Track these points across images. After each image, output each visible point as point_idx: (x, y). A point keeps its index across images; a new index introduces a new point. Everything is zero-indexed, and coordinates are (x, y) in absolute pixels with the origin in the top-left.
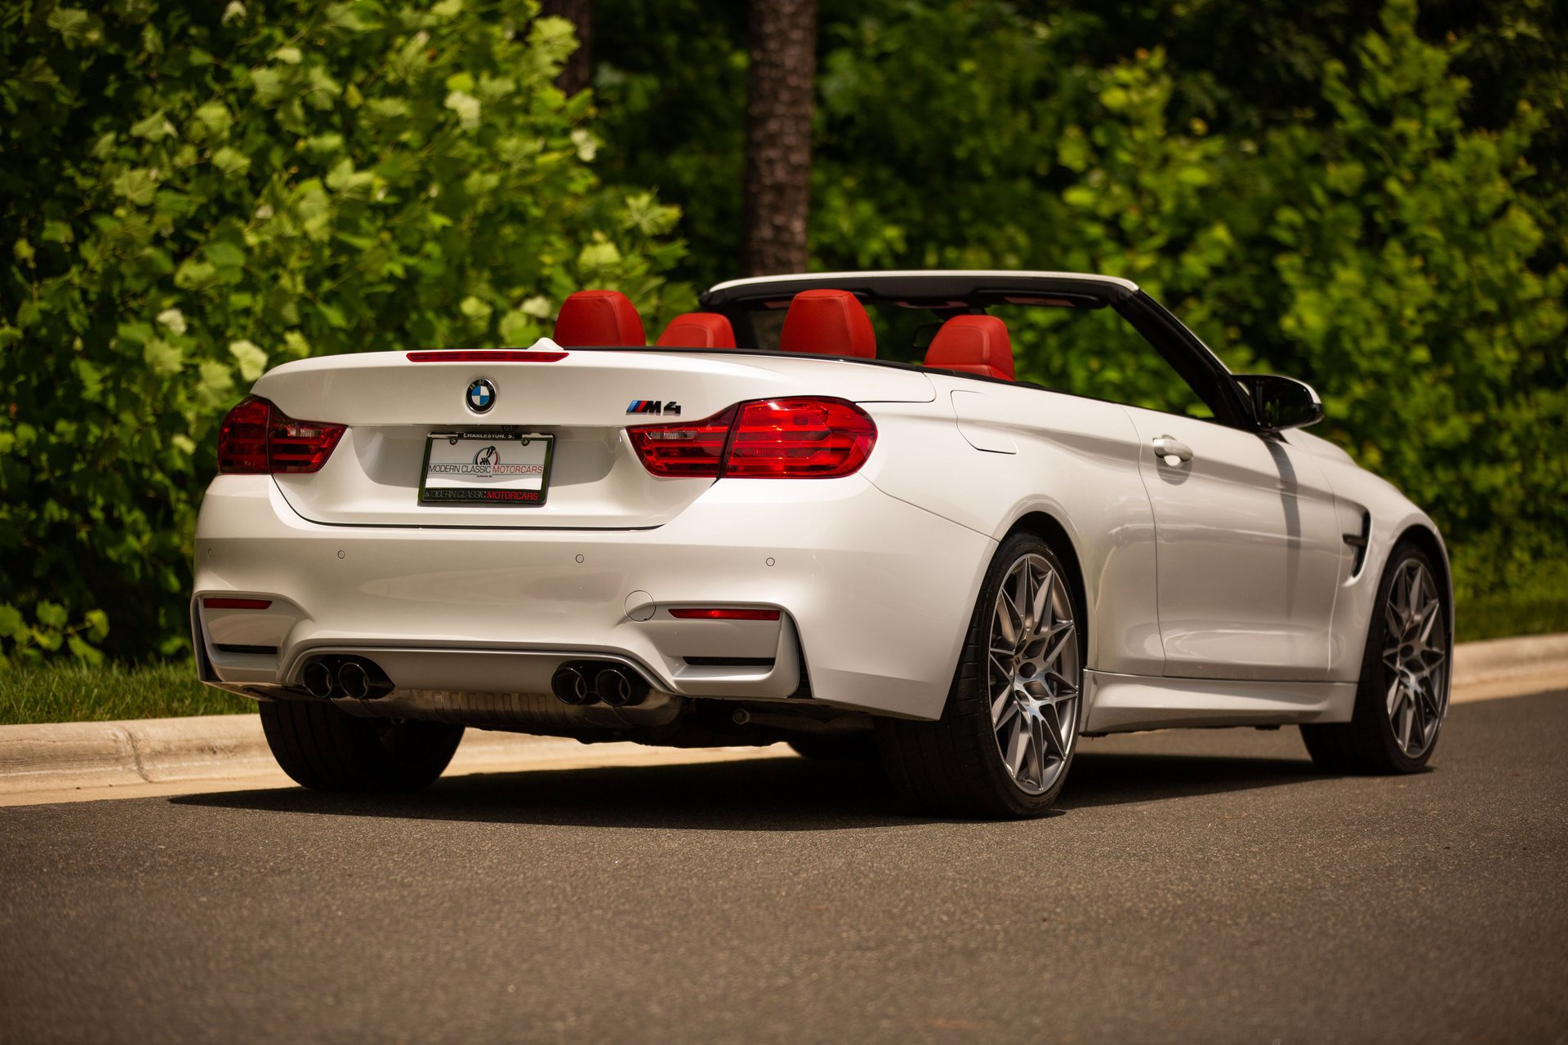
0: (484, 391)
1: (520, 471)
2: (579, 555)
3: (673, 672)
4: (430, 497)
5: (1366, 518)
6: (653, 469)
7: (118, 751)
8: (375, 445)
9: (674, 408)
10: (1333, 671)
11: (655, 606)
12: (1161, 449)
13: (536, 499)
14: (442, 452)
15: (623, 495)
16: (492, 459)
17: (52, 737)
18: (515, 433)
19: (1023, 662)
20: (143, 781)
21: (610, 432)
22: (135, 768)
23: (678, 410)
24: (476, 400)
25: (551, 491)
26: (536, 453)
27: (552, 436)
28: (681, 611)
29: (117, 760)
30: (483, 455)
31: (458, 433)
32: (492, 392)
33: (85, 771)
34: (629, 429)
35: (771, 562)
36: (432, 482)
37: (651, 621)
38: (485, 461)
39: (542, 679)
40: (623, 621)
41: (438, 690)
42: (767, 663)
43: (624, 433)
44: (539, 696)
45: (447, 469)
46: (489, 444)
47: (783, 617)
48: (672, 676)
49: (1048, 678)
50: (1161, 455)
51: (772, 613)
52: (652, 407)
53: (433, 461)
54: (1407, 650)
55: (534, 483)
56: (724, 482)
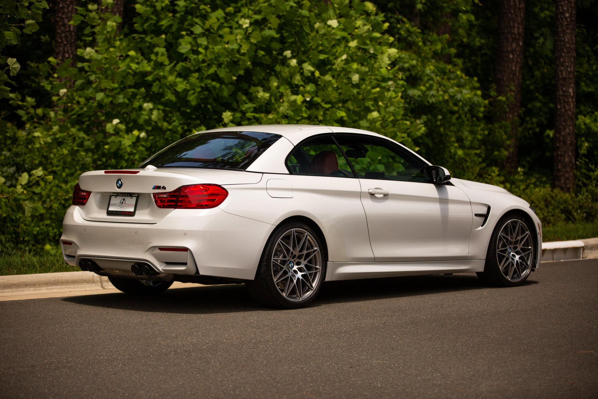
0: (120, 182)
1: (129, 206)
2: (136, 231)
3: (161, 266)
4: (110, 213)
5: (489, 208)
6: (159, 207)
8: (99, 196)
9: (164, 188)
10: (470, 256)
11: (155, 247)
12: (371, 192)
13: (132, 214)
14: (114, 200)
15: (152, 214)
16: (124, 202)
17: (68, 276)
18: (130, 195)
19: (296, 261)
21: (150, 194)
22: (100, 285)
23: (165, 188)
24: (118, 185)
25: (137, 212)
26: (133, 201)
27: (138, 196)
28: (162, 249)
29: (93, 282)
30: (122, 201)
31: (117, 195)
32: (121, 182)
33: (79, 286)
34: (153, 194)
35: (185, 234)
36: (110, 209)
37: (154, 251)
38: (122, 203)
39: (129, 267)
40: (147, 251)
41: (116, 270)
42: (185, 264)
43: (152, 195)
44: (127, 271)
45: (115, 205)
46: (123, 198)
47: (189, 251)
48: (160, 267)
49: (306, 266)
50: (372, 195)
51: (186, 249)
52: (158, 187)
53: (111, 202)
54: (515, 248)
55: (132, 210)
56: (177, 210)
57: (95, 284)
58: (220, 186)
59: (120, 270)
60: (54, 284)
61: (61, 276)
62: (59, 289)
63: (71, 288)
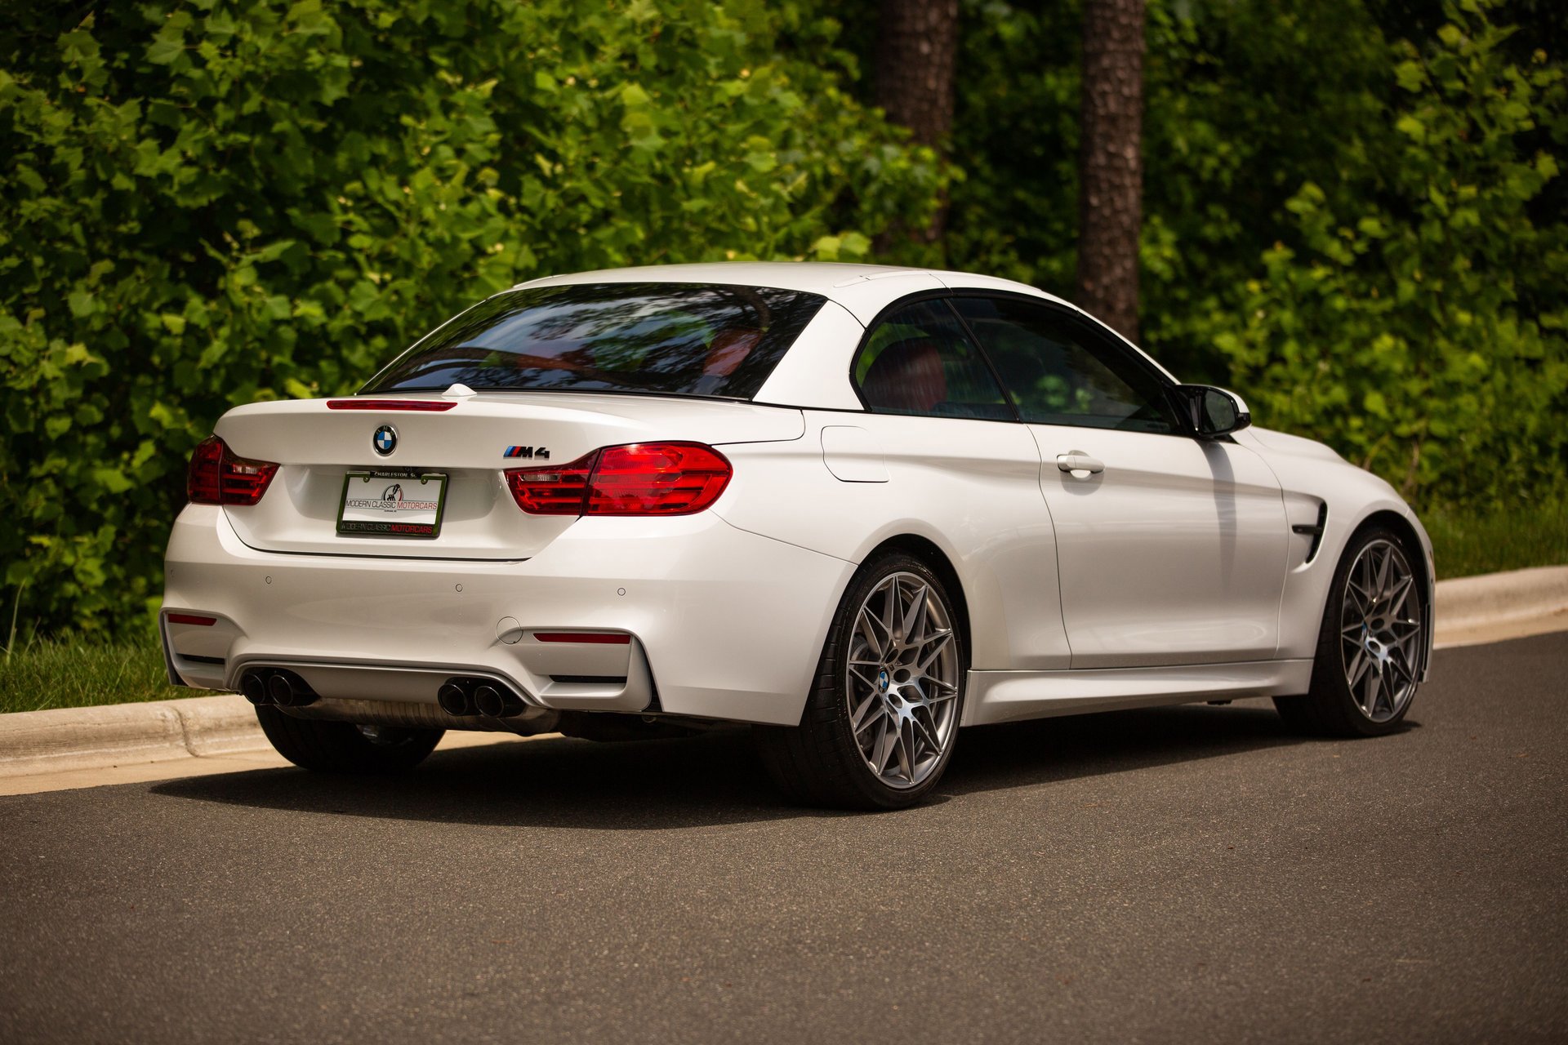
0: (388, 436)
1: (418, 506)
2: (459, 584)
3: (539, 689)
4: (347, 529)
5: (1323, 508)
6: (529, 509)
7: (165, 729)
8: (304, 478)
9: (543, 453)
10: (1281, 650)
11: (522, 631)
12: (1065, 465)
13: (429, 532)
14: (357, 489)
15: (502, 529)
16: (397, 496)
17: (98, 720)
18: (418, 473)
19: (897, 669)
20: (189, 755)
21: (492, 473)
22: (183, 744)
23: (547, 455)
24: (381, 443)
25: (445, 526)
26: (433, 491)
27: (447, 477)
28: (545, 635)
29: (164, 737)
30: (390, 492)
31: (371, 473)
32: (393, 437)
33: (130, 748)
34: (506, 471)
35: (622, 592)
36: (349, 516)
37: (519, 644)
38: (391, 498)
39: (430, 692)
40: (495, 643)
41: (362, 699)
42: (620, 681)
43: (502, 475)
44: (429, 705)
45: (363, 504)
46: (395, 482)
47: (633, 641)
48: (539, 691)
49: (923, 682)
50: (1066, 470)
51: (623, 637)
52: (524, 452)
53: (349, 497)
54: (1377, 623)
55: (429, 518)
56: (587, 520)
57: (171, 742)
58: (707, 448)
59: (373, 700)
60: (64, 745)
61: (81, 719)
62: (80, 758)
63: (109, 755)
